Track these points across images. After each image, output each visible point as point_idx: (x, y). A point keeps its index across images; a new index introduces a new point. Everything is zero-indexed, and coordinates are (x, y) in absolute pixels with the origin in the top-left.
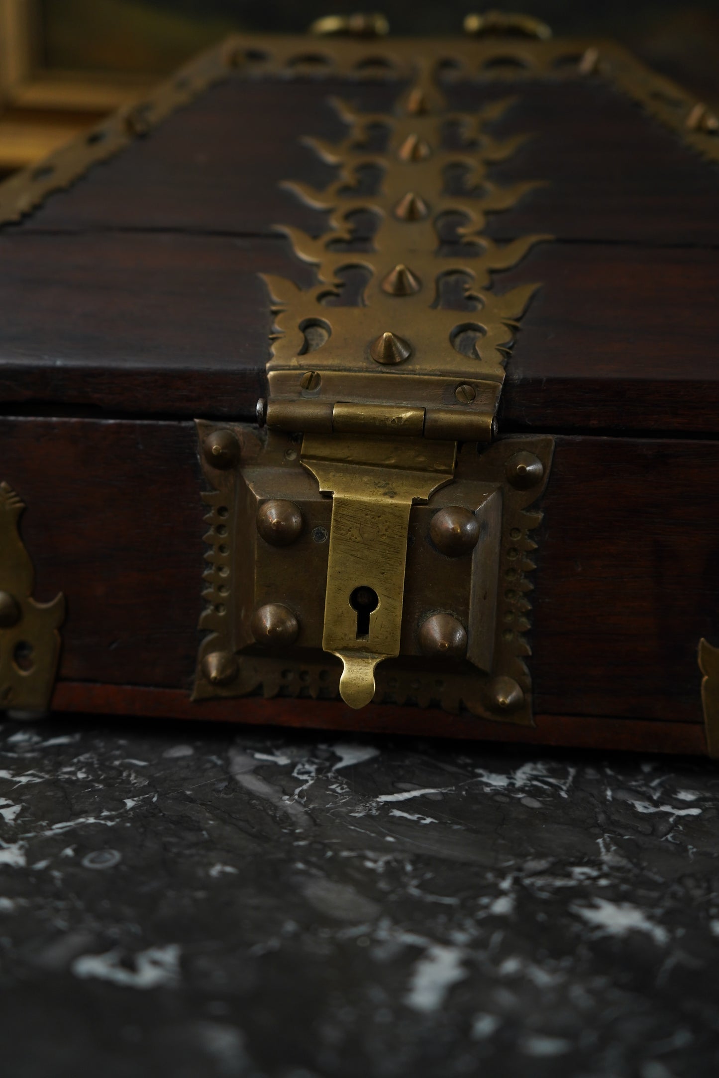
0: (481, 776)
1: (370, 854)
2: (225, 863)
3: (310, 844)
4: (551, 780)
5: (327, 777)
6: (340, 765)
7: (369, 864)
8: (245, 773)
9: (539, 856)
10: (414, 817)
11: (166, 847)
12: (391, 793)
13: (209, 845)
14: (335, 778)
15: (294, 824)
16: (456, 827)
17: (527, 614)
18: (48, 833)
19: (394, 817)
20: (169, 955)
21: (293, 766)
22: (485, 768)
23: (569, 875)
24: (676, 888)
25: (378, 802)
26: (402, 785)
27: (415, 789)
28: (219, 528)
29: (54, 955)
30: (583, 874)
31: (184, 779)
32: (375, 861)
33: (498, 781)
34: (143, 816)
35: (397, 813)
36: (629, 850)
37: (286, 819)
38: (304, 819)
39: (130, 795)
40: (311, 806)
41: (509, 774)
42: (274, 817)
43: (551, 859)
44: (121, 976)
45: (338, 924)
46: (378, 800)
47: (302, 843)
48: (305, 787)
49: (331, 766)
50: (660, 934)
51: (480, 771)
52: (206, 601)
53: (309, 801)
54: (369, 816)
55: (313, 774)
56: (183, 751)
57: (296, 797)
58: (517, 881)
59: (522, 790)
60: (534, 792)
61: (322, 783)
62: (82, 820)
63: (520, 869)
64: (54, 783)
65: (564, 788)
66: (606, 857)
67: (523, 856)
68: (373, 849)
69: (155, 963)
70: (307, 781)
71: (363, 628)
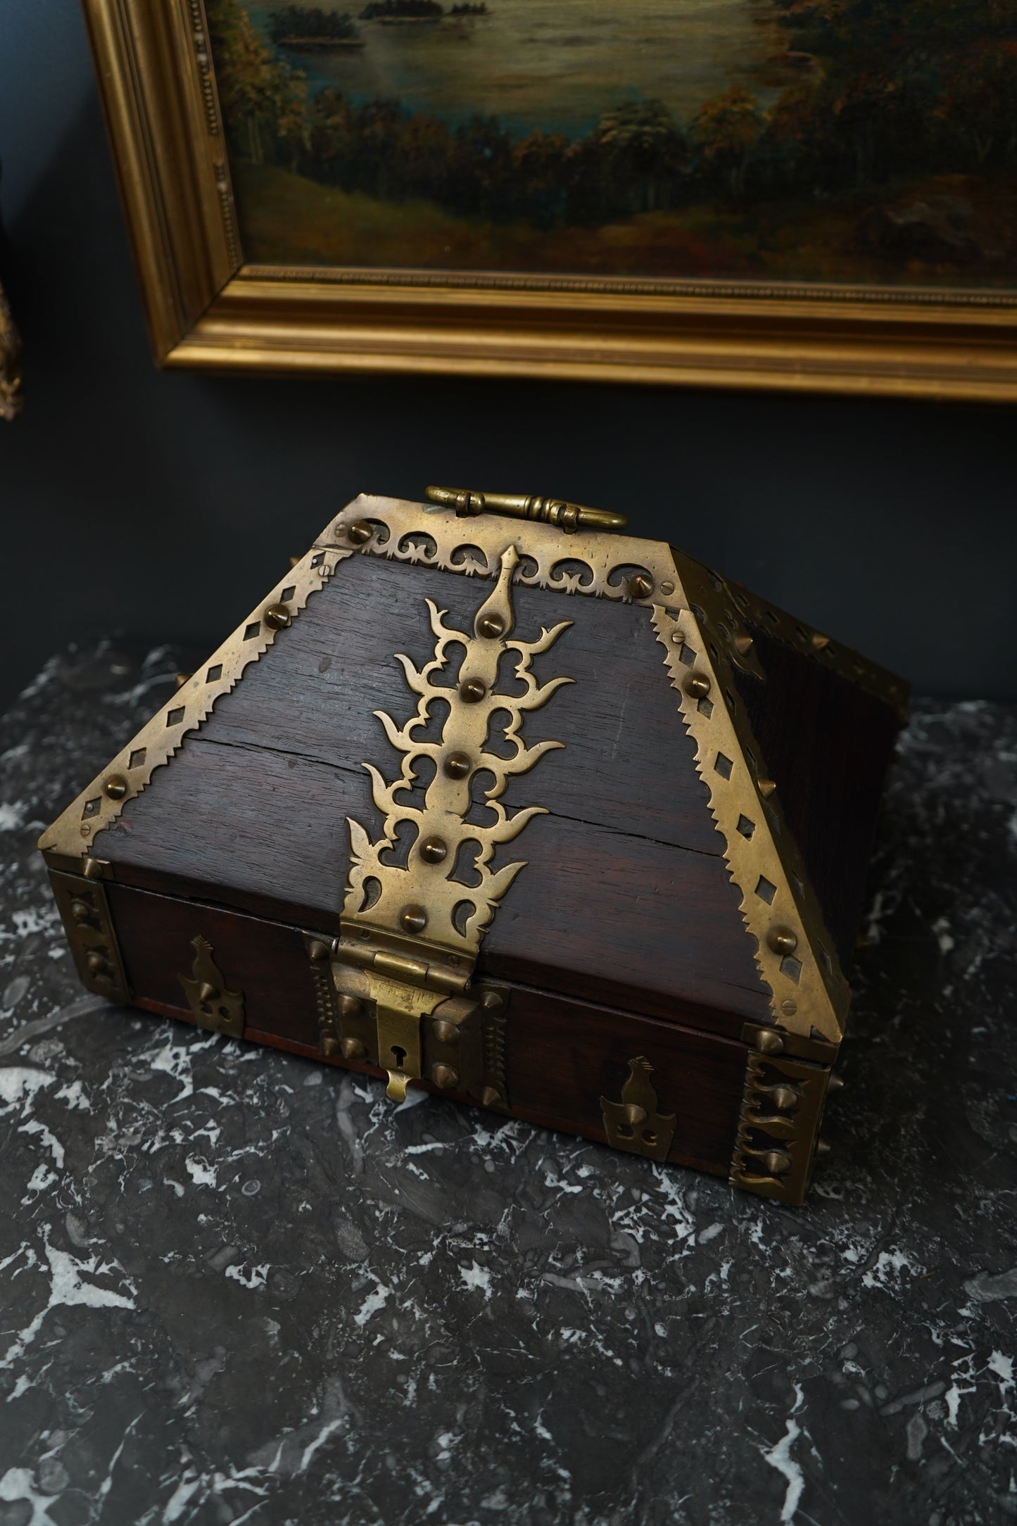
0: (475, 1132)
1: (381, 1204)
2: (308, 1202)
3: (355, 1190)
4: (514, 1143)
5: (387, 1121)
6: (400, 1108)
7: (377, 1213)
8: (343, 1110)
9: (466, 1220)
10: (417, 1172)
11: (283, 1181)
12: (415, 1145)
13: (304, 1182)
14: (392, 1123)
15: (352, 1170)
16: (437, 1185)
17: (502, 1062)
18: (230, 1159)
19: (408, 1170)
20: (264, 1271)
21: (373, 1104)
22: (482, 1123)
23: (471, 1240)
24: (520, 1260)
25: (405, 1153)
26: (427, 1137)
27: (431, 1142)
28: (323, 985)
29: (219, 1260)
30: (481, 1239)
31: (309, 1113)
32: (381, 1212)
33: (482, 1139)
34: (279, 1150)
35: (411, 1167)
36: (518, 1222)
37: (349, 1165)
38: (358, 1165)
39: (277, 1126)
40: (368, 1152)
41: (493, 1132)
42: (345, 1160)
43: (471, 1224)
44: (243, 1281)
45: (344, 1260)
46: (407, 1151)
47: (351, 1189)
48: (372, 1131)
49: (395, 1108)
50: (489, 1294)
51: (478, 1127)
52: (320, 1014)
53: (369, 1146)
54: (395, 1167)
55: (381, 1117)
56: (315, 1079)
57: (363, 1141)
58: (444, 1239)
59: (491, 1152)
60: (498, 1154)
61: (384, 1126)
62: (248, 1149)
63: (449, 1231)
64: (239, 1107)
65: (517, 1153)
66: (501, 1227)
67: (456, 1218)
68: (385, 1200)
69: (259, 1274)
70: (374, 1124)
71: (400, 1062)
